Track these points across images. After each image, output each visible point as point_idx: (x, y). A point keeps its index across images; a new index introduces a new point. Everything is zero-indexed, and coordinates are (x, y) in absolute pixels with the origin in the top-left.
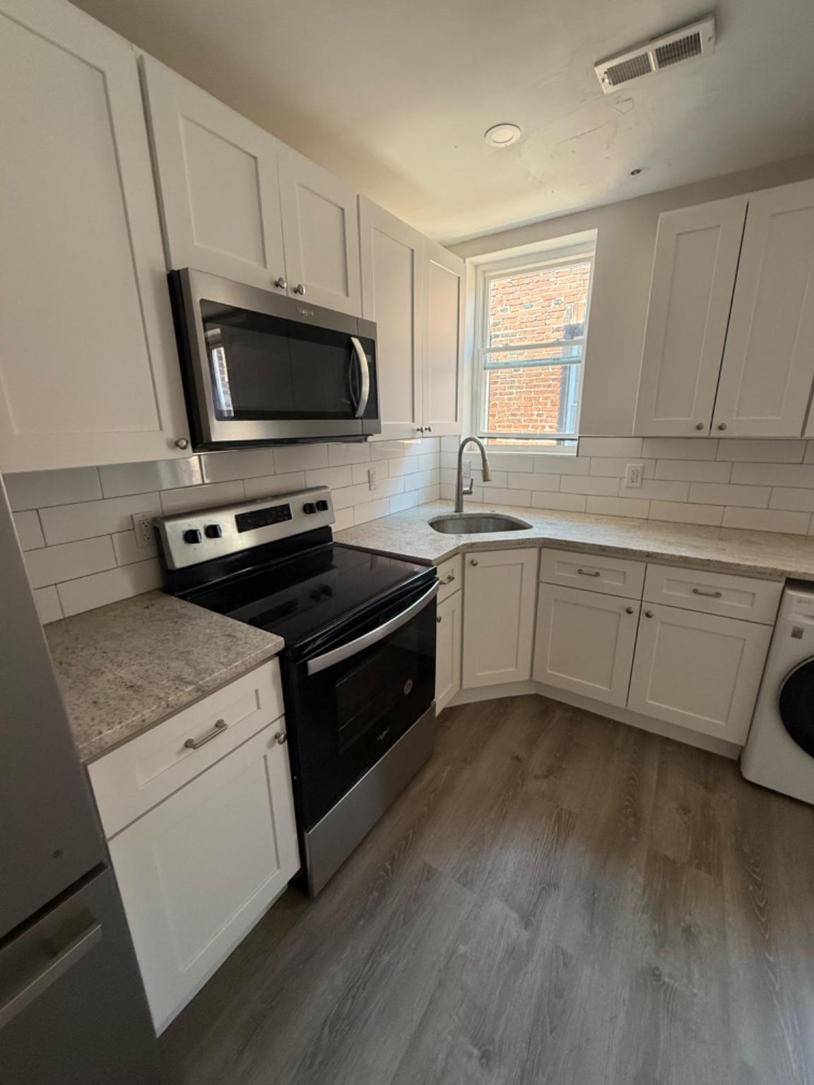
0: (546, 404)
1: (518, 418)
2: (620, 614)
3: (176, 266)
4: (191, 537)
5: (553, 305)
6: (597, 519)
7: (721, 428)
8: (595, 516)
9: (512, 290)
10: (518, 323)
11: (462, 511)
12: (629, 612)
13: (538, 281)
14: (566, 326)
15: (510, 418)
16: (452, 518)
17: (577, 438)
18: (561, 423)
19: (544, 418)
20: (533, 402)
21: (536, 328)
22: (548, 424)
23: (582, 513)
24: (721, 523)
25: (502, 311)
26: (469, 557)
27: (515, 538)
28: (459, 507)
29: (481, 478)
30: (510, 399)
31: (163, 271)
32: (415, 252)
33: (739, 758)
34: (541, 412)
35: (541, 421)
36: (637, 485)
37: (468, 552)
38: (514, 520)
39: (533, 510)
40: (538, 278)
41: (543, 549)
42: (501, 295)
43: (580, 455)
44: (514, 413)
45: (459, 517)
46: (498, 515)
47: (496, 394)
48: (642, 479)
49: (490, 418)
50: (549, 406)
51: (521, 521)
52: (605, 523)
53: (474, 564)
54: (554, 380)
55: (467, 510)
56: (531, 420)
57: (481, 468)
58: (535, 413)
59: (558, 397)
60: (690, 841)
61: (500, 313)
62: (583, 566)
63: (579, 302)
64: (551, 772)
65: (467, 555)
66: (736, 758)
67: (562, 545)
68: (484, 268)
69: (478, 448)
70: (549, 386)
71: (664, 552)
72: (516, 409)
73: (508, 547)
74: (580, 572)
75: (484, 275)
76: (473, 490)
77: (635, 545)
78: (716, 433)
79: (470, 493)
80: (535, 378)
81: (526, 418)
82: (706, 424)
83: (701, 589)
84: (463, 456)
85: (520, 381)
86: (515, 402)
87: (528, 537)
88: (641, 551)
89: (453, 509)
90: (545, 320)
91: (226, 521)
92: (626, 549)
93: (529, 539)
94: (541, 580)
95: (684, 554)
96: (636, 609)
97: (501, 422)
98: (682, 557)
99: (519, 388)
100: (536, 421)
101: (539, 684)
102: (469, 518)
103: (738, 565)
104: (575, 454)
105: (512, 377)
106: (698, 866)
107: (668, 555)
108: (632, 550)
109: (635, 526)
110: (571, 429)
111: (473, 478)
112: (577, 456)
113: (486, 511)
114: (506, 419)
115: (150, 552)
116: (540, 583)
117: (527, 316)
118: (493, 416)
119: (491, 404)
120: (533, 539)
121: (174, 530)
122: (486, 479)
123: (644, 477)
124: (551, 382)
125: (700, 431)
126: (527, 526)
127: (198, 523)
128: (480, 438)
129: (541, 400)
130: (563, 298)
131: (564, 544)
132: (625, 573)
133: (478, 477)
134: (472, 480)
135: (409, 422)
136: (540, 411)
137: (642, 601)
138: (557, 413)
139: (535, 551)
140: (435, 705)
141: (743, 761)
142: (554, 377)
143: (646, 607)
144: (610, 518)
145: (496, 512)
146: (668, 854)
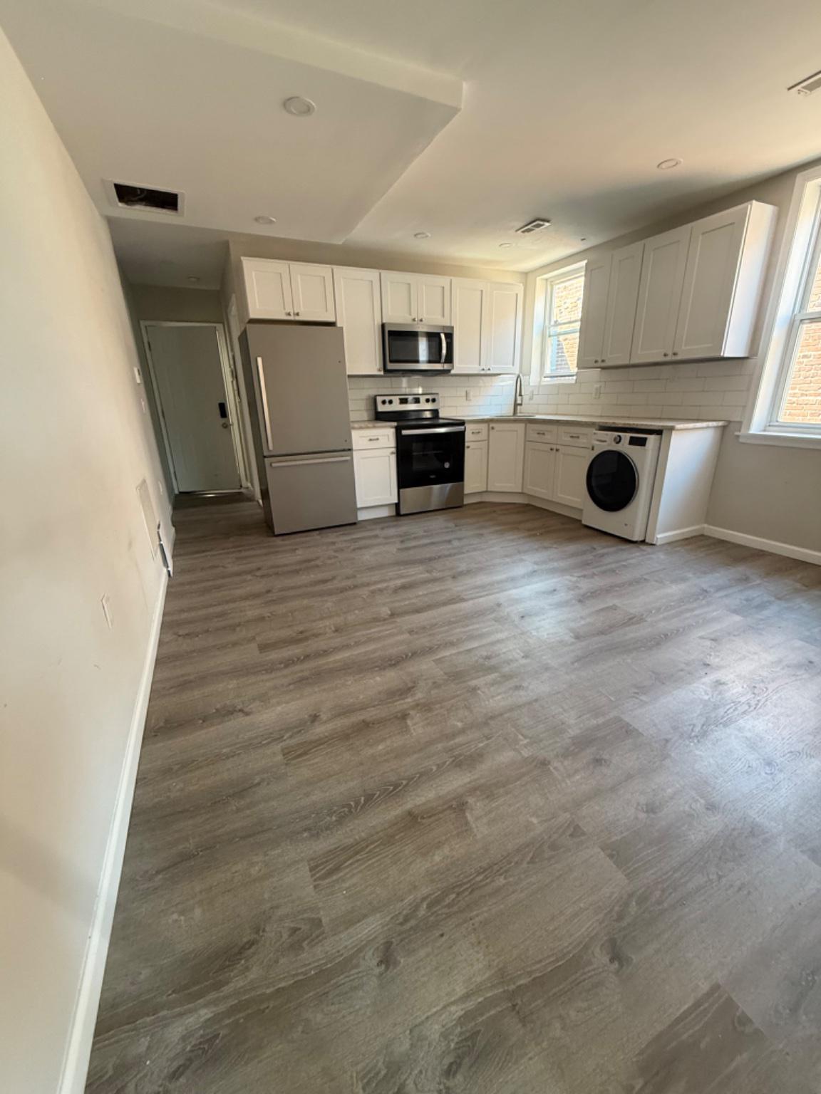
2: (549, 452)
3: (384, 321)
4: (384, 402)
26: (491, 425)
28: (515, 412)
31: (380, 323)
32: (484, 291)
36: (598, 396)
41: (527, 424)
48: (600, 393)
53: (493, 429)
62: (539, 430)
67: (533, 421)
68: (552, 279)
73: (510, 422)
74: (539, 433)
75: (550, 283)
79: (521, 405)
83: (573, 435)
91: (396, 400)
96: (554, 448)
103: (582, 421)
112: (576, 382)
115: (373, 408)
121: (379, 399)
127: (387, 399)
132: (552, 431)
134: (522, 398)
135: (477, 366)
137: (556, 444)
139: (524, 425)
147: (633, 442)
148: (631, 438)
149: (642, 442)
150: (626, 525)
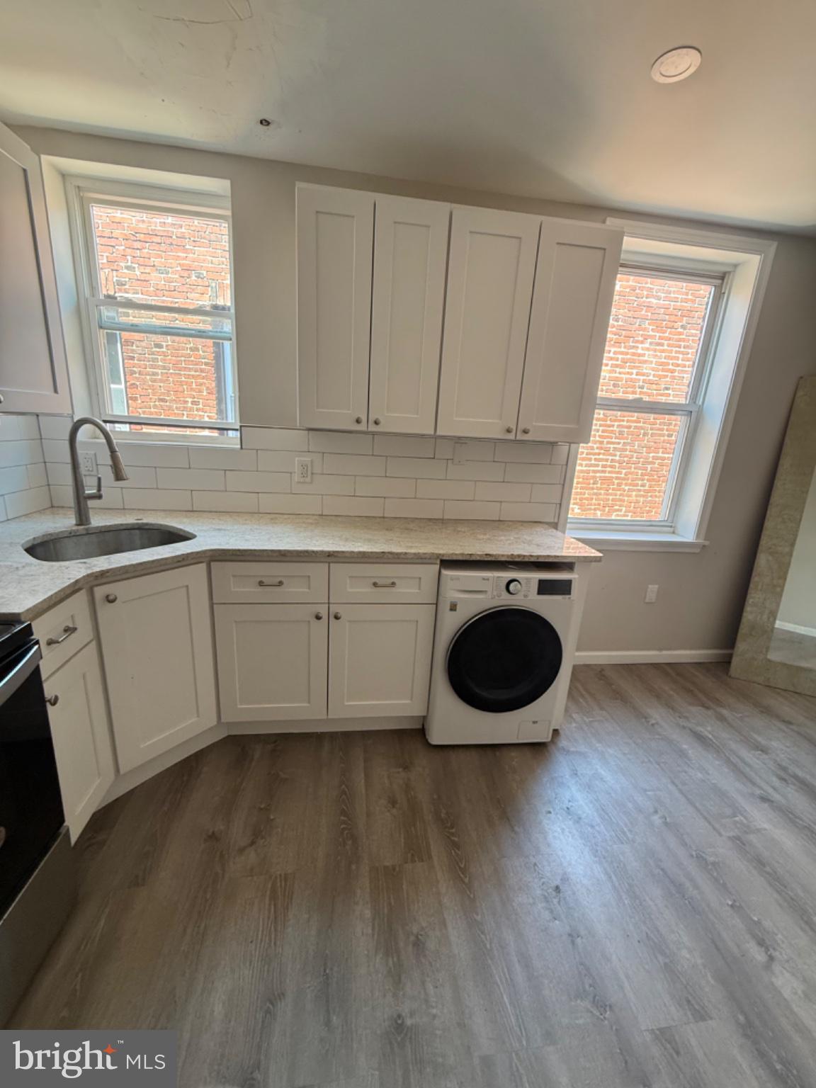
0: (200, 391)
1: (168, 404)
2: (309, 622)
5: (194, 278)
6: (272, 519)
7: (376, 423)
8: (269, 516)
9: (138, 245)
10: (152, 289)
11: (90, 523)
12: (318, 618)
13: (171, 244)
14: (212, 304)
15: (157, 403)
16: (71, 535)
17: (238, 427)
18: (221, 412)
19: (201, 406)
20: (185, 387)
21: (176, 300)
22: (206, 414)
23: (256, 513)
24: (384, 514)
25: (127, 268)
26: (100, 592)
27: (173, 555)
28: (82, 517)
29: (112, 476)
30: (154, 381)
33: (423, 725)
34: (195, 400)
35: (197, 410)
36: (308, 480)
37: (97, 585)
38: (171, 530)
39: (196, 514)
40: (171, 240)
41: (212, 564)
42: (123, 247)
43: (243, 447)
44: (161, 397)
45: (84, 532)
46: (147, 524)
47: (135, 373)
48: (312, 474)
49: (130, 402)
50: (205, 393)
51: (181, 530)
52: (281, 523)
53: (110, 600)
54: (206, 364)
55: (97, 521)
56: (184, 407)
57: (110, 462)
58: (190, 400)
59: (214, 384)
60: (402, 836)
61: (125, 271)
62: (262, 576)
63: (224, 282)
64: (257, 834)
65: (96, 589)
66: (420, 727)
67: (236, 555)
68: (75, 181)
69: (102, 436)
70: (202, 371)
71: (344, 549)
72: (164, 394)
73: (162, 568)
74: (261, 584)
76: (102, 492)
77: (315, 546)
78: (373, 428)
79: (98, 496)
80: (183, 359)
81: (178, 405)
82: (364, 419)
83: (380, 582)
84: (78, 445)
85: (165, 360)
86: (162, 385)
87: (189, 551)
88: (322, 552)
89: (74, 522)
90: (187, 292)
92: (307, 552)
93: (192, 553)
94: (215, 601)
95: (361, 549)
96: (324, 614)
97: (146, 407)
98: (360, 552)
99: (164, 368)
100: (191, 409)
101: (229, 724)
102: (101, 532)
103: (406, 553)
104: (239, 446)
105: (153, 354)
106: (413, 861)
107: (347, 552)
108: (313, 552)
109: (312, 524)
110: (232, 418)
111: (100, 476)
112: (242, 448)
113: (130, 519)
114: (152, 404)
116: (215, 606)
117: (163, 282)
118: (135, 399)
119: (128, 384)
120: (198, 553)
122: (119, 476)
123: (314, 472)
124: (203, 367)
125: (360, 425)
126: (190, 536)
128: (105, 422)
129: (194, 386)
130: (205, 273)
131: (238, 553)
132: (309, 577)
133: (107, 474)
134: (99, 479)
136: (194, 398)
137: (329, 603)
138: (215, 402)
139: (203, 566)
140: (68, 830)
141: (426, 727)
142: (206, 360)
143: (334, 609)
144: (286, 516)
145: (145, 521)
146: (387, 864)
147: (545, 588)
148: (541, 582)
149: (563, 588)
150: (535, 722)
